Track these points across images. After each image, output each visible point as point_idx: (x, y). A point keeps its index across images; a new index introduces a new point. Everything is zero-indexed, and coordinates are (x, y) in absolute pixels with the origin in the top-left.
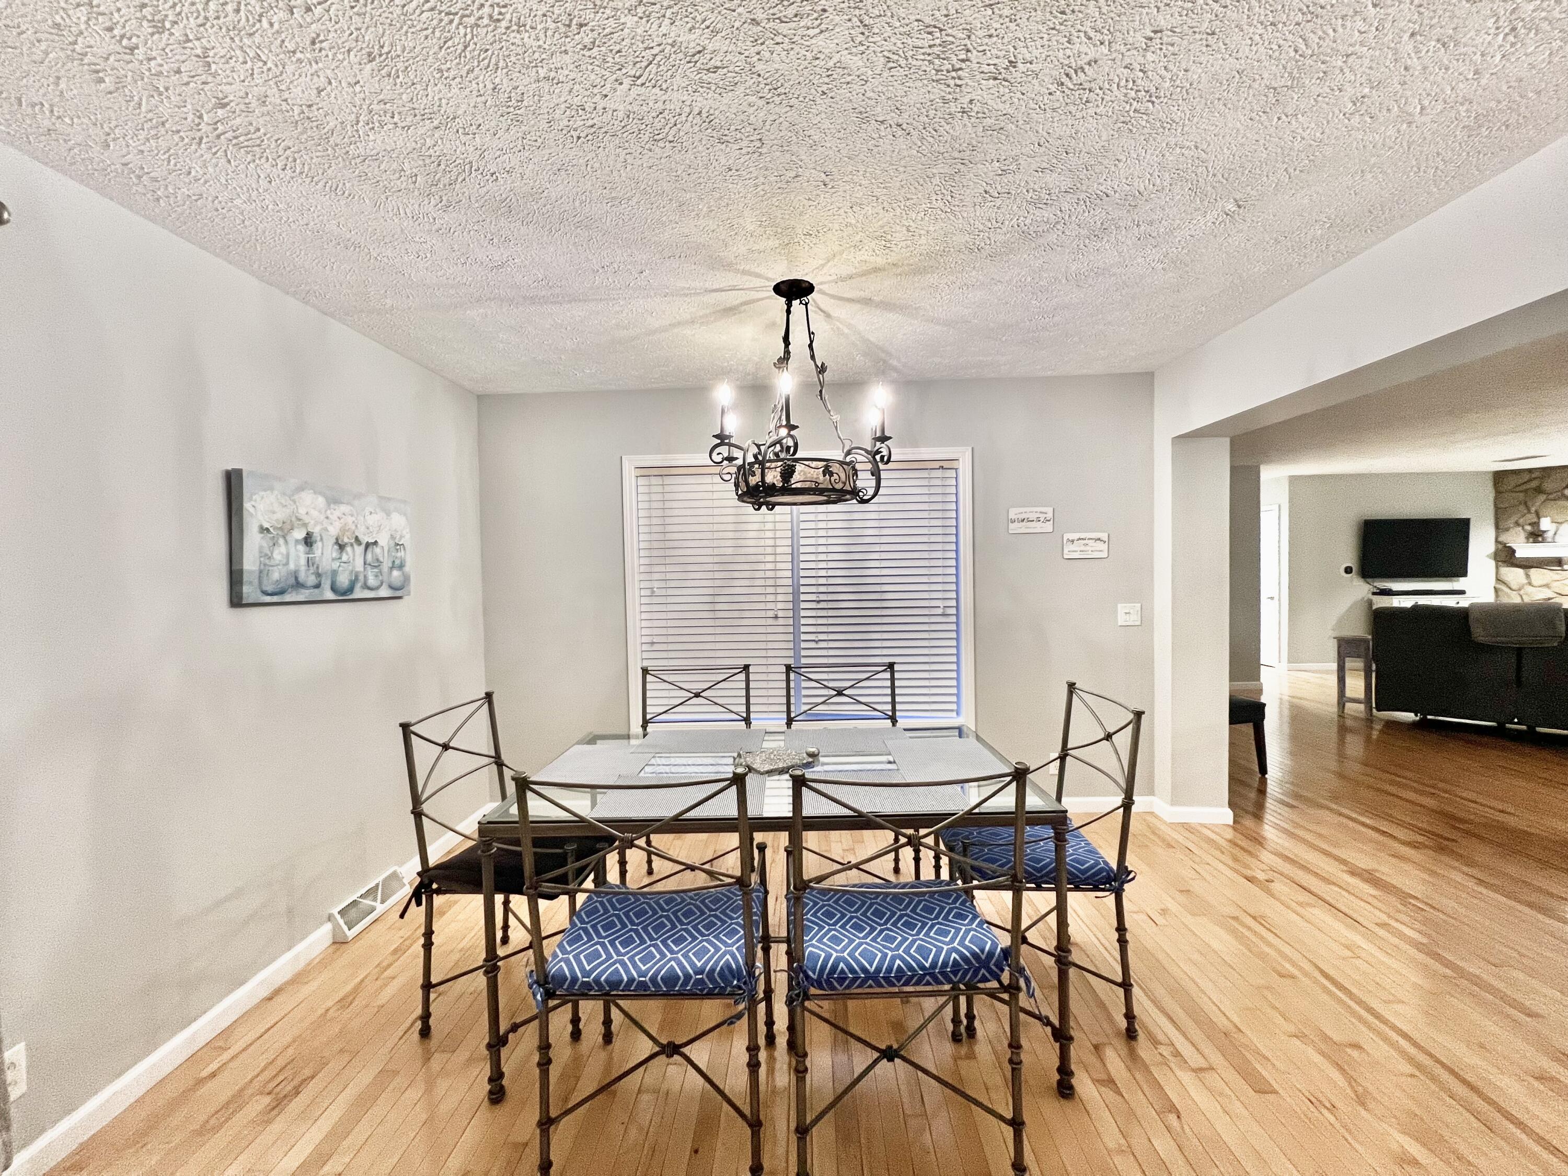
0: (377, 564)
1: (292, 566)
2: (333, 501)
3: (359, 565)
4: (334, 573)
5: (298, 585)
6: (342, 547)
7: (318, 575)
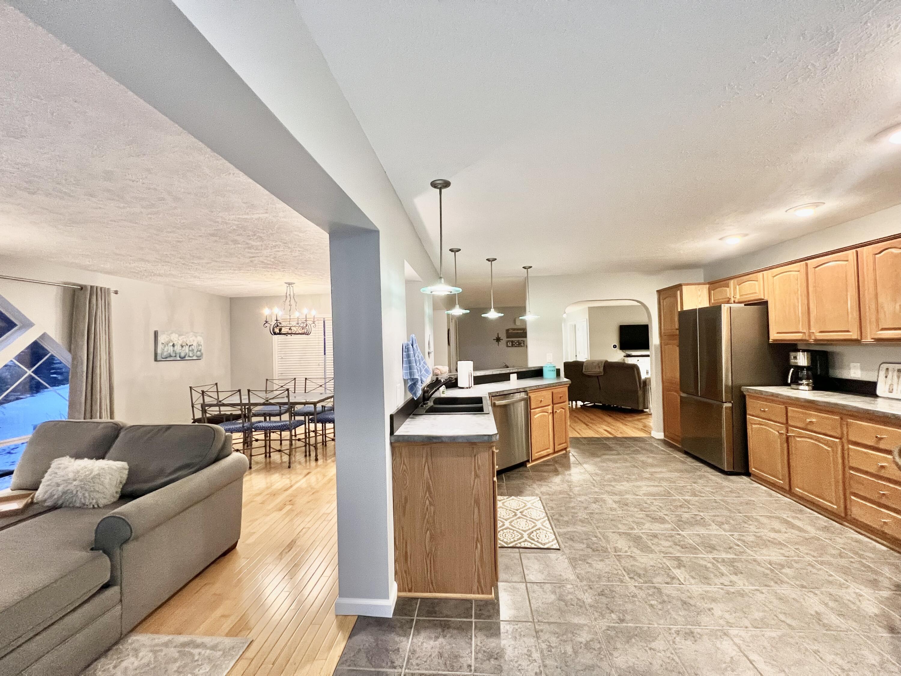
0: (193, 350)
1: (169, 352)
2: (179, 335)
3: (187, 351)
4: (180, 353)
5: (171, 356)
6: (182, 346)
7: (176, 354)
